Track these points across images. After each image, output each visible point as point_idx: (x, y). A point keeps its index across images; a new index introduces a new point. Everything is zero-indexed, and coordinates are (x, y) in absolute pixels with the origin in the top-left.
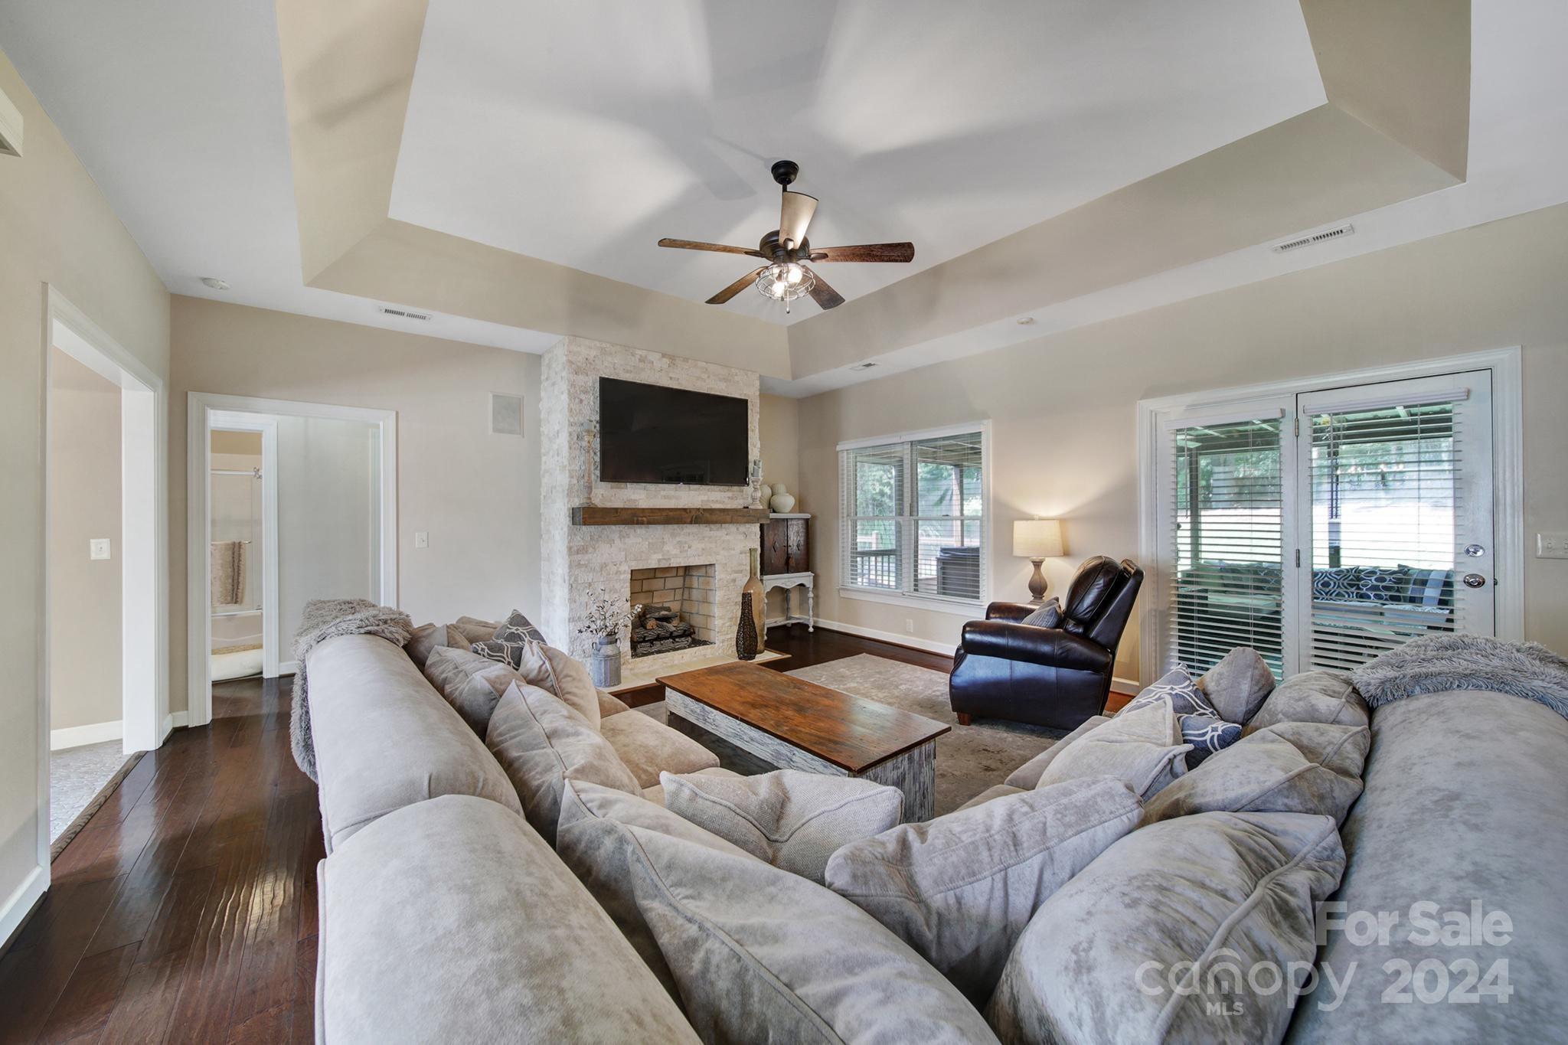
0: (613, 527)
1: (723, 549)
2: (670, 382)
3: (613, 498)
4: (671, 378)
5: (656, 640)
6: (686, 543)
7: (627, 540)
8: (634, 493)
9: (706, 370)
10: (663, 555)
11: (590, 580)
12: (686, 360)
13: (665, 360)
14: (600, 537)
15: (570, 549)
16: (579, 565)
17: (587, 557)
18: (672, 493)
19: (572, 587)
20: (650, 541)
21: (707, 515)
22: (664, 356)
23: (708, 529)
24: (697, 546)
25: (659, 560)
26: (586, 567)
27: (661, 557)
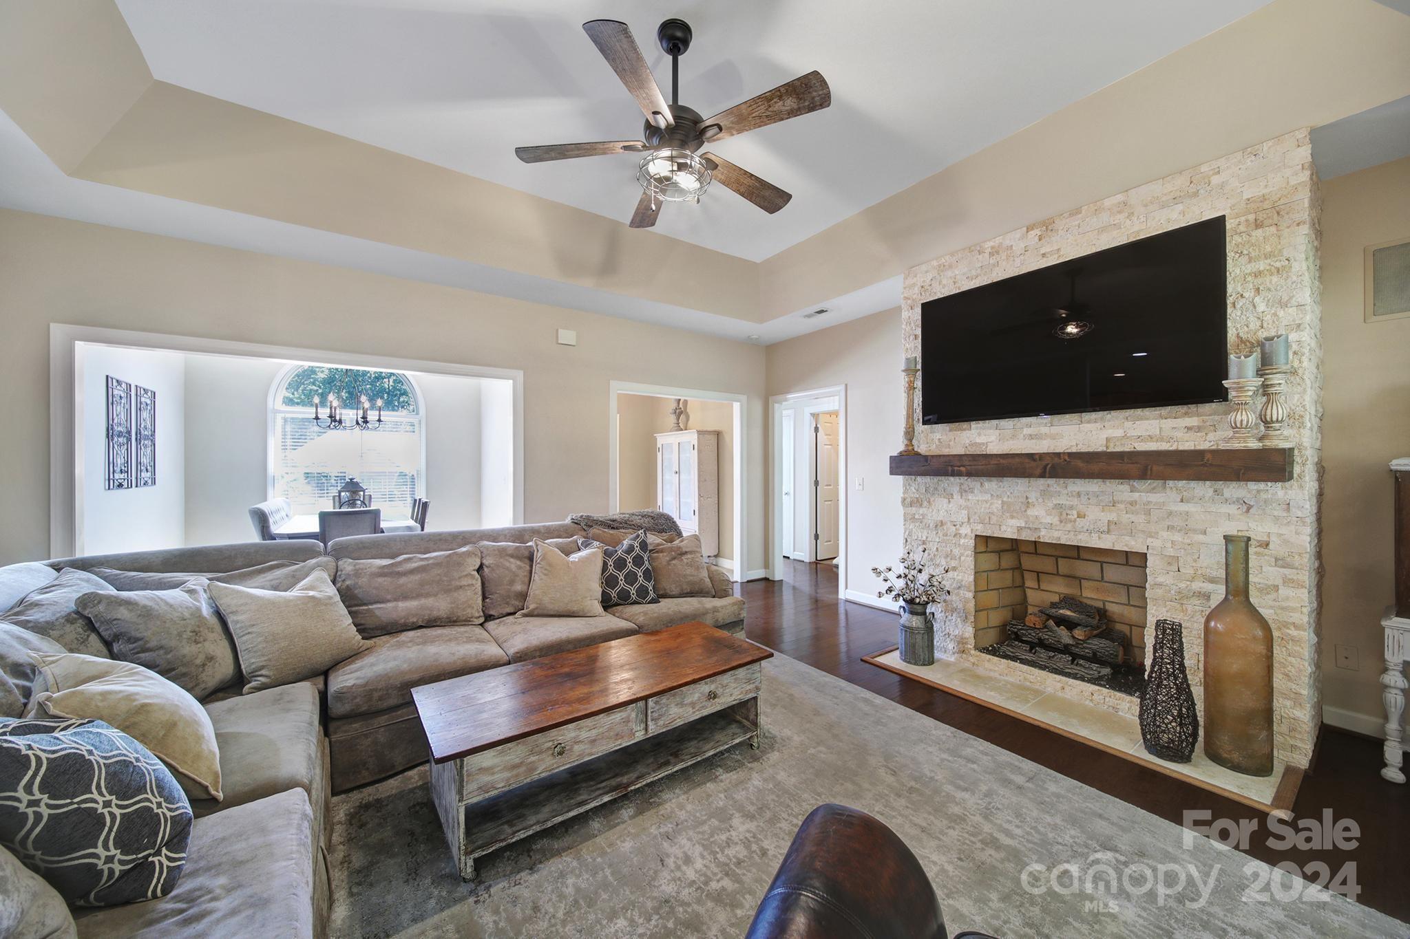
0: (952, 479)
3: (952, 443)
6: (1071, 508)
7: (971, 496)
8: (979, 434)
10: (1027, 522)
11: (924, 538)
12: (1076, 212)
13: (1035, 233)
14: (936, 489)
15: (904, 500)
16: (913, 519)
17: (921, 511)
18: (1045, 430)
19: (906, 541)
21: (1080, 464)
22: (1030, 228)
24: (1097, 515)
25: (1020, 529)
26: (921, 522)
27: (1023, 525)
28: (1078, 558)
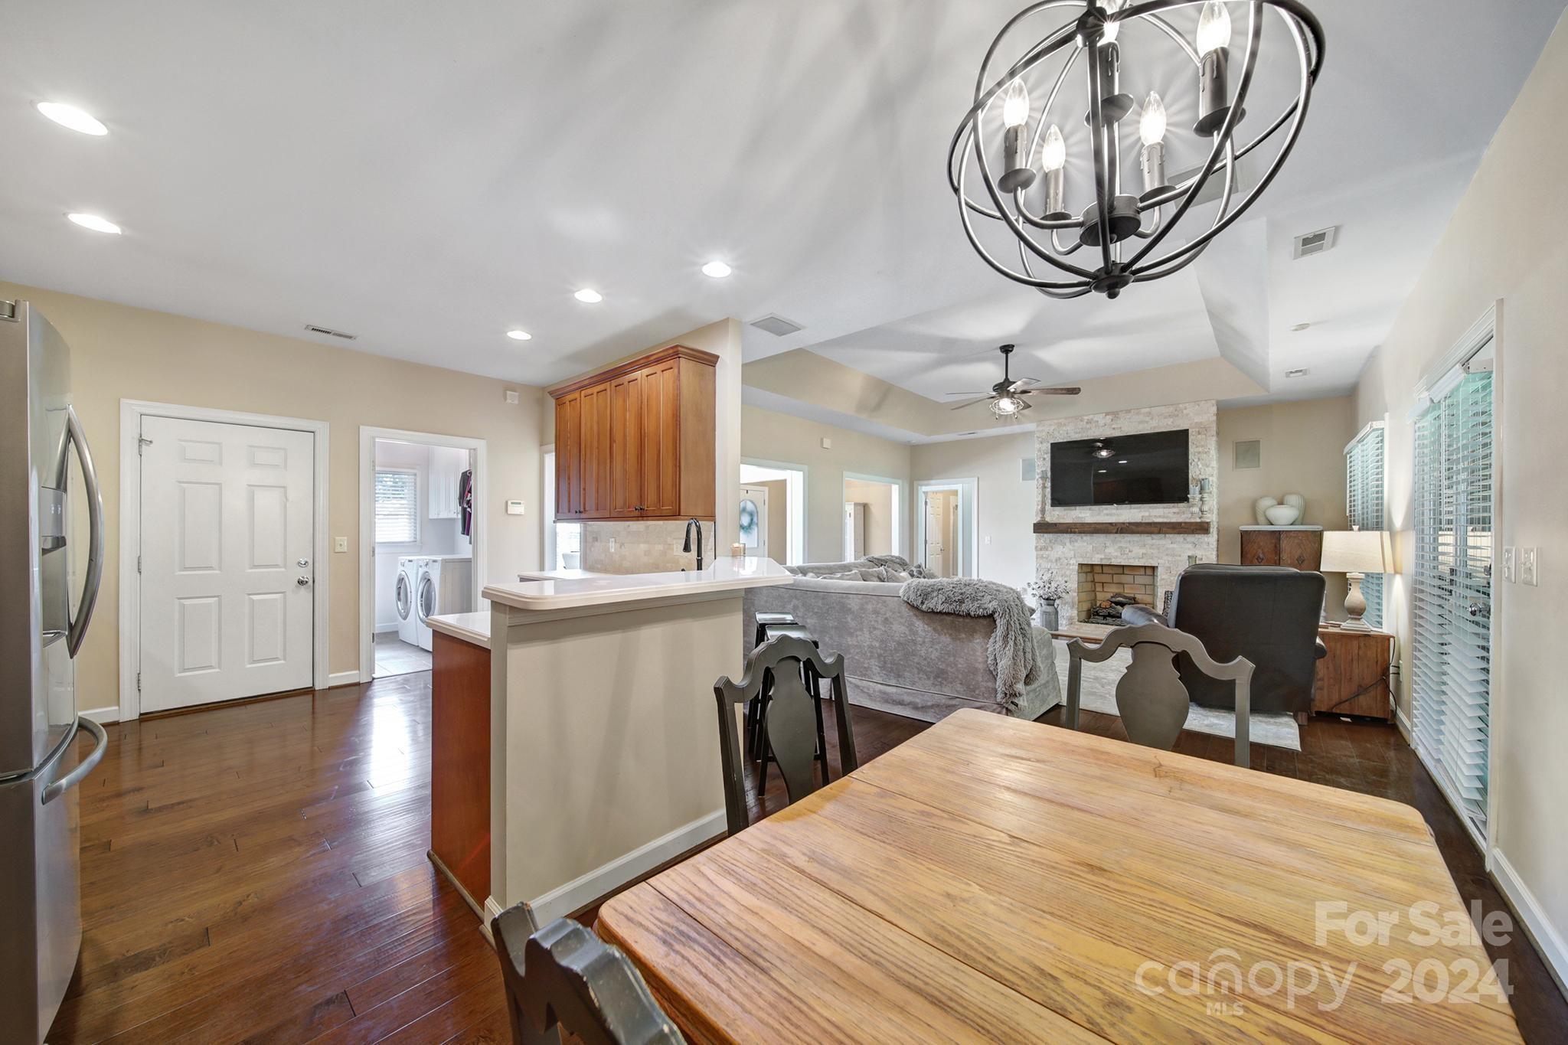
0: (1065, 535)
1: (1167, 555)
2: (1113, 432)
4: (1114, 429)
5: (1108, 616)
6: (1126, 548)
7: (1076, 544)
9: (1150, 413)
10: (1105, 556)
11: (1050, 566)
12: (1128, 411)
13: (1109, 417)
14: (1055, 541)
15: (1036, 547)
16: (1042, 557)
17: (1047, 553)
19: (1038, 569)
20: (1094, 545)
21: (1134, 527)
22: (1107, 414)
23: (1149, 538)
24: (1138, 551)
25: (1101, 559)
26: (1047, 559)
28: (1123, 574)
